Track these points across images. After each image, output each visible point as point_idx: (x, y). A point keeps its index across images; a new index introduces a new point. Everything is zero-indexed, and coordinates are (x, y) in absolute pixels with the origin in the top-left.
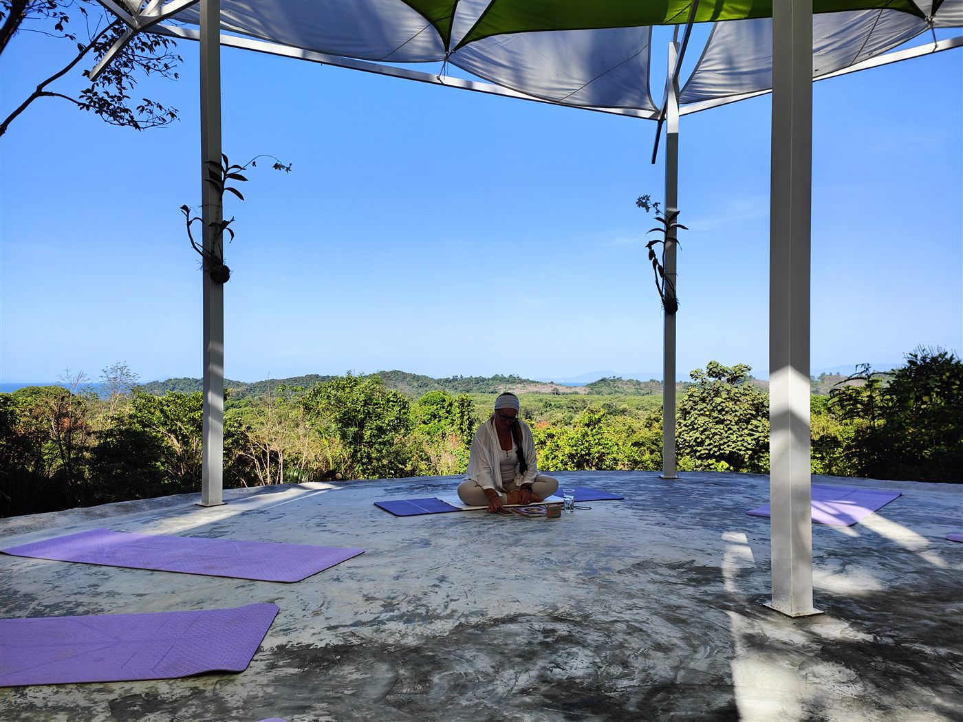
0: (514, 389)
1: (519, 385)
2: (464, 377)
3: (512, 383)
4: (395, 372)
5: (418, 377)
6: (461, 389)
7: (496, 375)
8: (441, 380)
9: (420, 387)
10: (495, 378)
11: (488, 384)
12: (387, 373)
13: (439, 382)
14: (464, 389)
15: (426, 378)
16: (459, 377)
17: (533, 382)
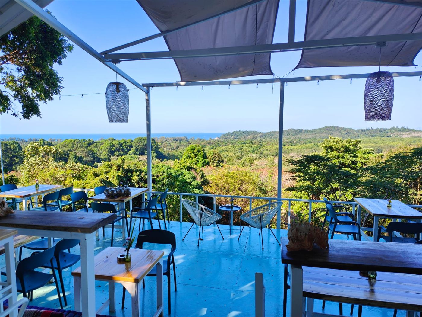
0: (403, 135)
1: (407, 133)
2: (373, 128)
3: (402, 131)
4: (334, 127)
5: (346, 129)
6: (369, 135)
7: (394, 127)
8: (359, 130)
9: (346, 134)
10: (392, 129)
11: (387, 132)
12: (329, 127)
13: (357, 131)
14: (370, 135)
15: (350, 129)
16: (370, 128)
17: (417, 131)
